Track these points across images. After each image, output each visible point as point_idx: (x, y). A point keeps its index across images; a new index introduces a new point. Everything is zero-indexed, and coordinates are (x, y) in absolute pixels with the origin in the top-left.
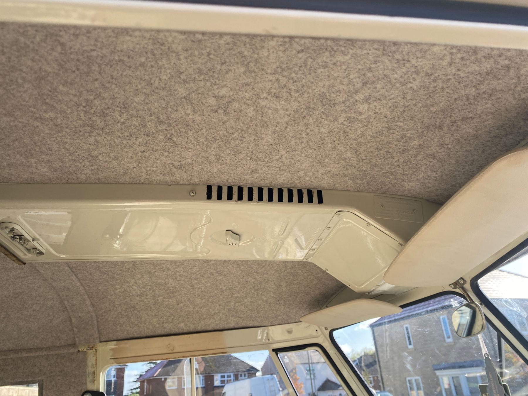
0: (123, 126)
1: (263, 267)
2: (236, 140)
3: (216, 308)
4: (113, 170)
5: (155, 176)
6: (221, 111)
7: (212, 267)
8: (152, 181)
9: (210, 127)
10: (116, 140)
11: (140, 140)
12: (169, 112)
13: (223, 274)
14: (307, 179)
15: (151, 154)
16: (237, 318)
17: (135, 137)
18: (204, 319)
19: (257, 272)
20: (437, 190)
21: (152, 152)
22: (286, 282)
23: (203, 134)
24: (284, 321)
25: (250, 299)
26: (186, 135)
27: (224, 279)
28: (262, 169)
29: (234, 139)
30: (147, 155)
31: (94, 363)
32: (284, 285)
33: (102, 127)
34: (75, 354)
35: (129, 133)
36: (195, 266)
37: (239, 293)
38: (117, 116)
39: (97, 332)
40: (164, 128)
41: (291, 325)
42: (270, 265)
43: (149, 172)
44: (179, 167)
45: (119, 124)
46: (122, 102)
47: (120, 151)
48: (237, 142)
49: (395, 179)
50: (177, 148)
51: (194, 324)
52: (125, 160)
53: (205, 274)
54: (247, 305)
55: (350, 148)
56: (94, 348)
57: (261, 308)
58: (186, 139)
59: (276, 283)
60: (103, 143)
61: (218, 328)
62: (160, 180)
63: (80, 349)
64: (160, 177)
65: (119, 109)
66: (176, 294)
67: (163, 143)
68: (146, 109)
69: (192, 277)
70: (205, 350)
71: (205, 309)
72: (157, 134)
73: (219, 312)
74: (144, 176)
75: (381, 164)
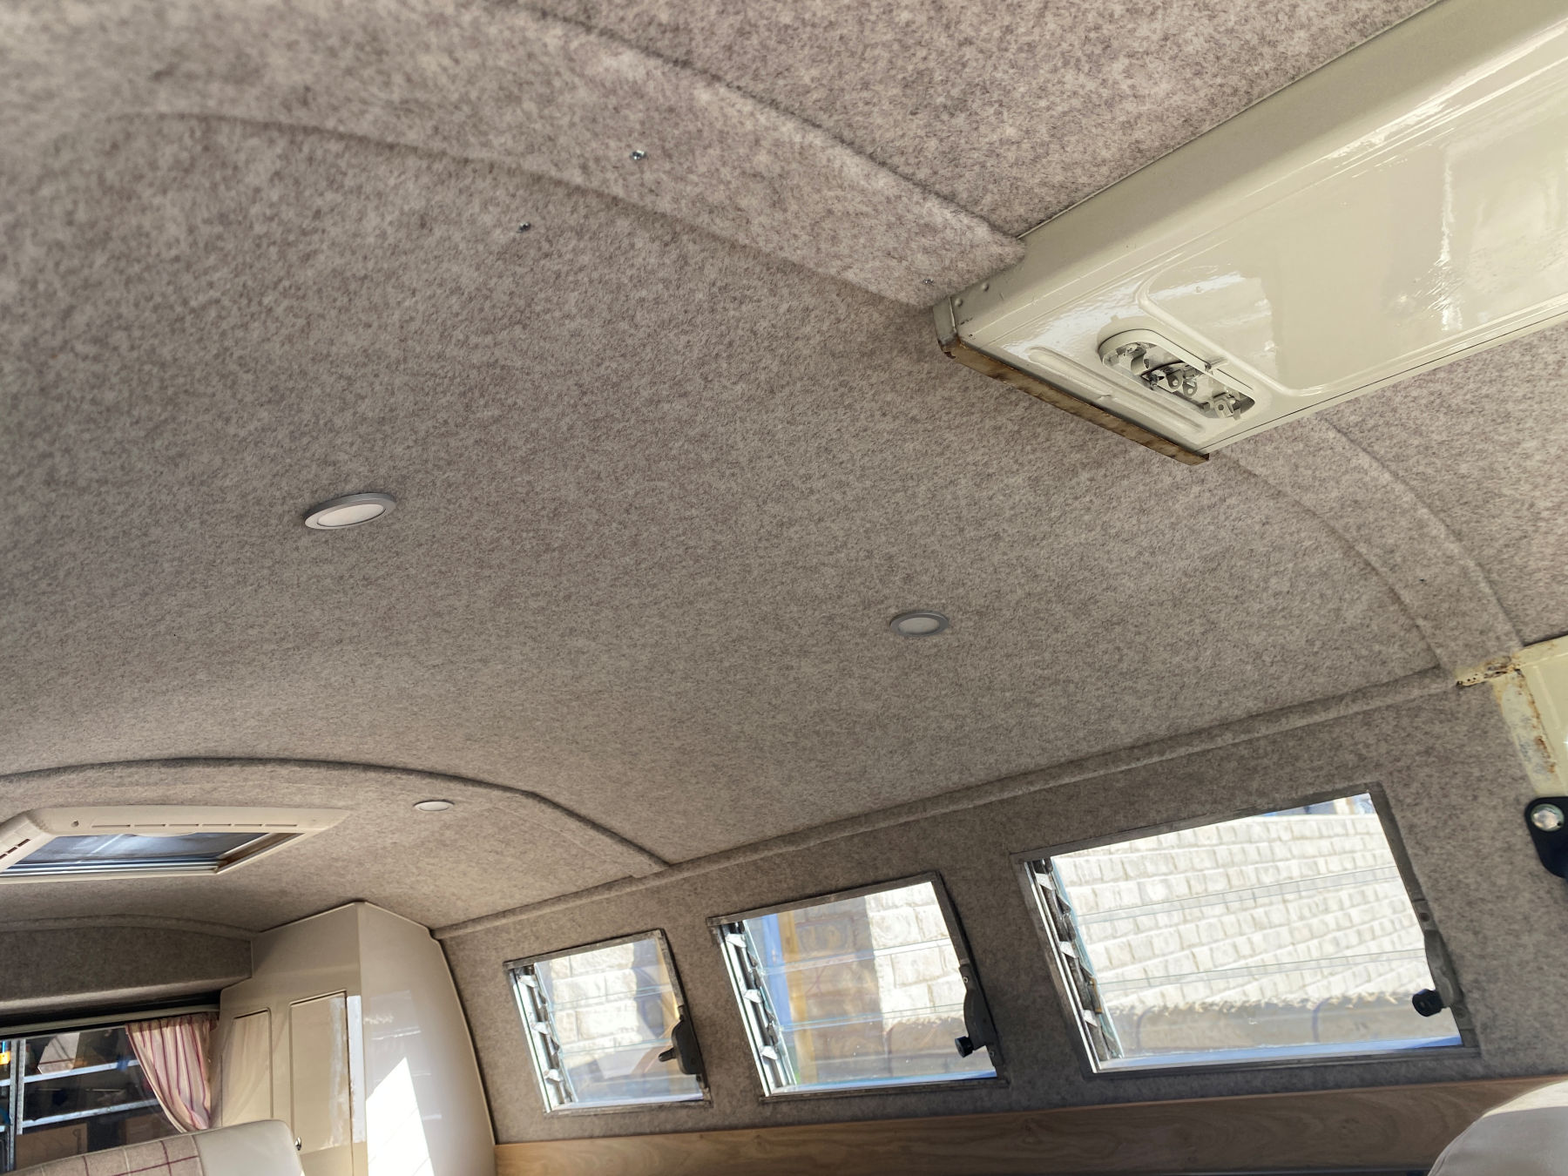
31: (1529, 712)
34: (1453, 697)
39: (1501, 616)
56: (1510, 668)
63: (1464, 679)
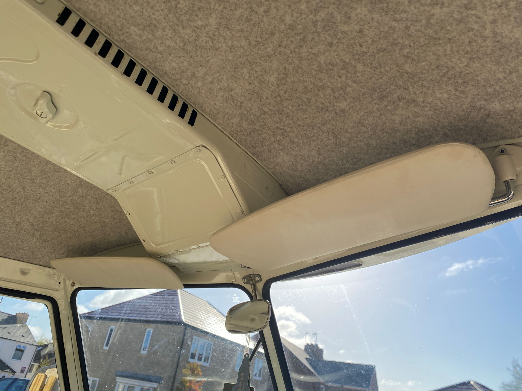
1: (46, 178)
14: (199, 84)
19: (32, 180)
20: (301, 177)
22: (62, 211)
24: (24, 257)
32: (56, 214)
41: (31, 266)
42: (58, 179)
55: (285, 68)
57: (4, 230)
59: (47, 207)
75: (287, 113)
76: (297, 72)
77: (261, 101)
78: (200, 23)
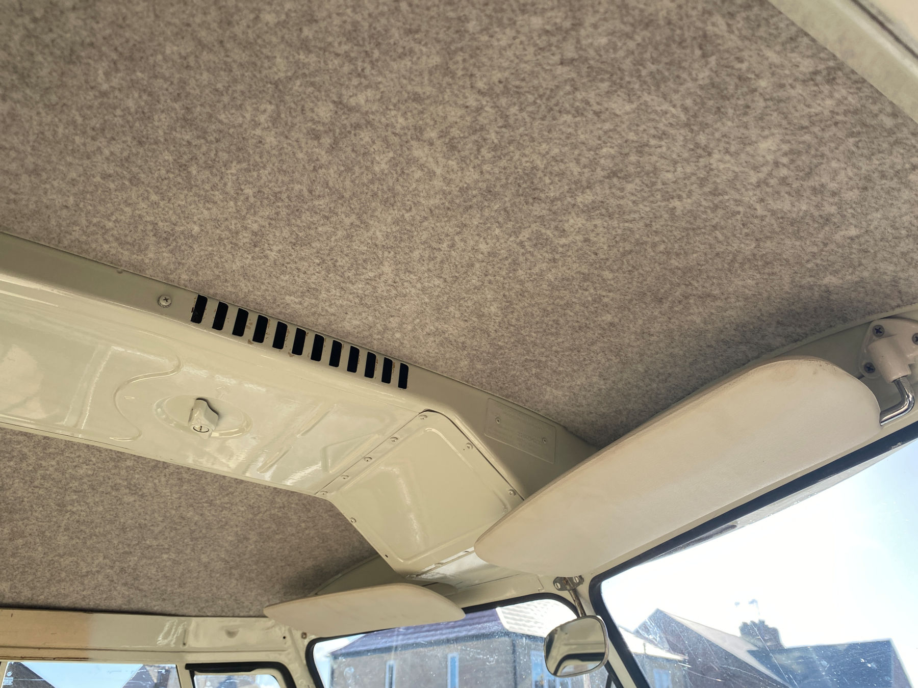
0: (100, 100)
1: (227, 495)
2: (316, 213)
3: (96, 562)
4: (12, 196)
5: (101, 240)
6: (327, 141)
7: (123, 472)
8: (87, 251)
9: (284, 167)
10: (60, 130)
11: (116, 148)
12: (220, 105)
13: (140, 493)
14: (398, 335)
15: (122, 188)
16: (132, 591)
17: (108, 136)
18: (59, 582)
19: (211, 503)
21: (127, 183)
22: (260, 534)
23: (259, 178)
24: (226, 610)
25: (173, 556)
26: (223, 169)
27: (138, 503)
28: (328, 291)
29: (313, 211)
30: (112, 186)
32: (254, 539)
33: (47, 85)
35: (101, 121)
36: (87, 462)
37: (155, 538)
38: (100, 72)
40: (187, 137)
41: (237, 621)
42: (245, 493)
43: (92, 228)
44: (165, 235)
45: (91, 94)
46: (131, 44)
47: (54, 159)
48: (315, 218)
49: (537, 376)
50: (186, 192)
51: (32, 589)
52: (55, 183)
53: (101, 484)
54: (165, 566)
57: (190, 577)
58: (216, 180)
59: (240, 533)
60: (27, 125)
61: (84, 604)
62: (105, 254)
64: (112, 248)
65: (114, 56)
66: (17, 516)
67: (163, 172)
68: (175, 81)
69: (71, 485)
70: (39, 648)
71: (71, 559)
72: (162, 147)
73: (98, 572)
74: (77, 233)
75: (532, 342)
76: (524, 296)
77: (489, 336)
78: (371, 274)
